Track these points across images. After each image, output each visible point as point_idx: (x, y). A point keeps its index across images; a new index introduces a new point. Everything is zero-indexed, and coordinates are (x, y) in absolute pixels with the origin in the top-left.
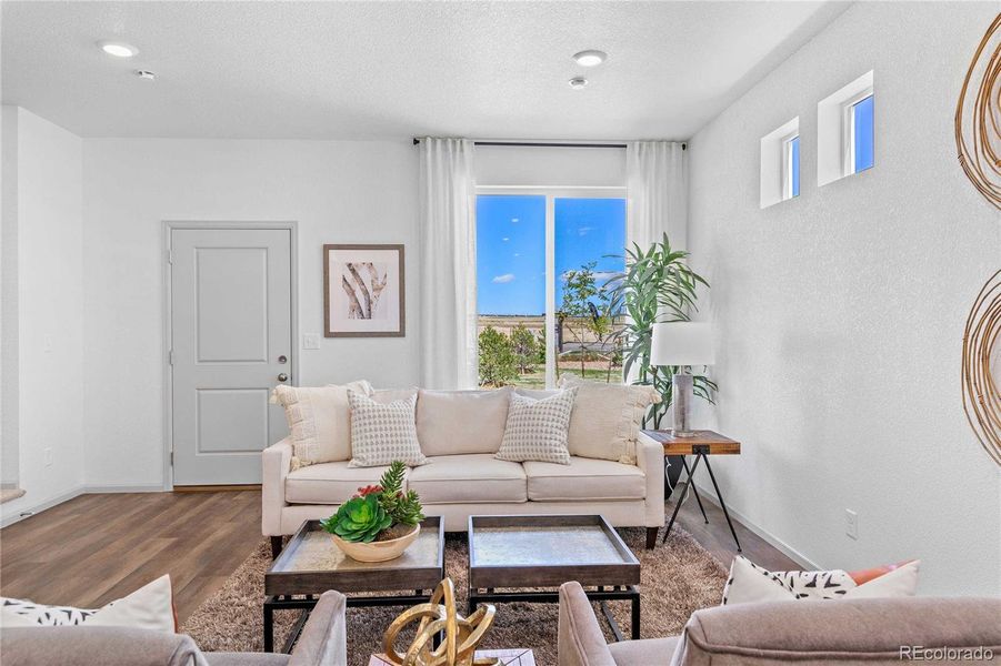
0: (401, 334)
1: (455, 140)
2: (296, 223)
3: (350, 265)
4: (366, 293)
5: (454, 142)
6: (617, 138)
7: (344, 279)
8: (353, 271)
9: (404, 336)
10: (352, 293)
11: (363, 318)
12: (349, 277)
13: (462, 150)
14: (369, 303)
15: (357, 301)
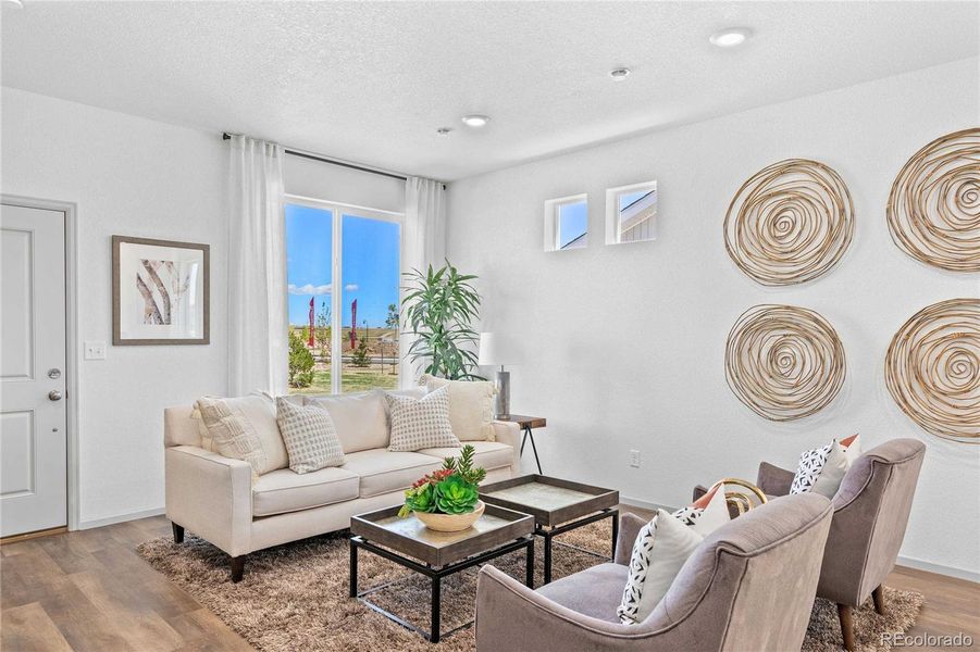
0: (205, 341)
1: (270, 144)
2: (75, 205)
3: (146, 262)
4: (166, 295)
5: (267, 146)
6: (399, 170)
7: (139, 278)
8: (150, 270)
9: (208, 343)
10: (149, 294)
11: (161, 323)
12: (145, 276)
13: (275, 156)
14: (168, 306)
15: (154, 304)
